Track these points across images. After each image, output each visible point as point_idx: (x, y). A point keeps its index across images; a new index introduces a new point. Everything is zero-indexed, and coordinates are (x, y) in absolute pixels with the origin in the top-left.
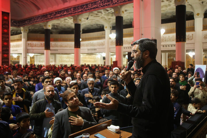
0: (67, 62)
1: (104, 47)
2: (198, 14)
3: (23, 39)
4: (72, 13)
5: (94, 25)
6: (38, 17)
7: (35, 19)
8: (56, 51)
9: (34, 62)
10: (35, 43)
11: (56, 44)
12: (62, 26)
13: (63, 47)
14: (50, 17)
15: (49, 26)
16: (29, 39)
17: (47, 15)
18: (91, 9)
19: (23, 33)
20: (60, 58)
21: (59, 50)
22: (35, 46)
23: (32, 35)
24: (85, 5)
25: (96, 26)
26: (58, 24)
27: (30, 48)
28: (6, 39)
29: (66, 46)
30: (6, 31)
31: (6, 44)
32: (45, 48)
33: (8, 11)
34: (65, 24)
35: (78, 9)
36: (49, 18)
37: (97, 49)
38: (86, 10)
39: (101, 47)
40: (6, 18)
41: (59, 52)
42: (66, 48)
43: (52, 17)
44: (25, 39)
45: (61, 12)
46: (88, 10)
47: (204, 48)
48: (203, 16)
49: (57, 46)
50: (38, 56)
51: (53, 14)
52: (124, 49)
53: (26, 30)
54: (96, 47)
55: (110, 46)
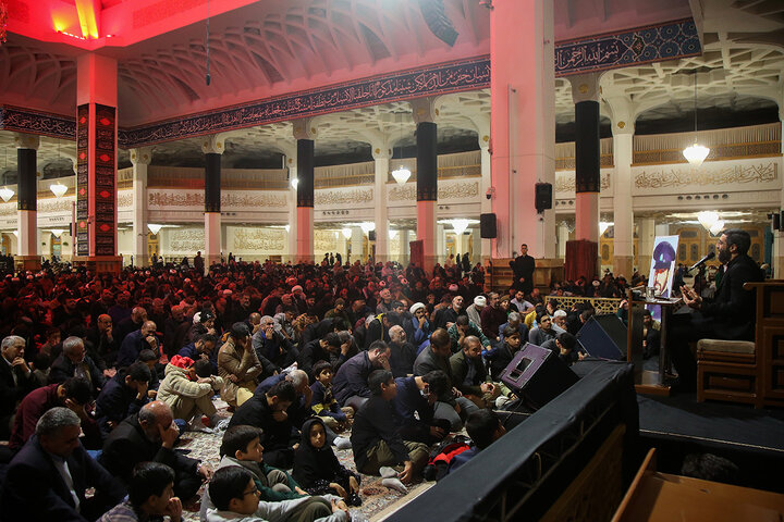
0: (256, 247)
1: (371, 204)
2: (621, 125)
3: (135, 183)
4: (296, 112)
5: (342, 143)
6: (192, 119)
7: (182, 127)
8: (231, 217)
9: (157, 248)
10: (169, 192)
11: (231, 196)
12: (247, 146)
13: (251, 204)
14: (230, 119)
15: (219, 145)
16: (152, 181)
17: (220, 115)
18: (354, 102)
19: (135, 165)
20: (238, 237)
21: (240, 214)
22: (172, 202)
23: (161, 170)
24: (335, 91)
25: (345, 146)
26: (238, 138)
27: (157, 207)
28: (106, 181)
29: (258, 204)
30: (105, 158)
31: (105, 194)
32: (206, 207)
33: (113, 104)
34: (260, 139)
35: (316, 101)
36: (228, 123)
37: (351, 212)
38: (339, 104)
39: (362, 205)
40: (105, 122)
41: (239, 218)
42: (259, 208)
43: (236, 119)
44: (141, 183)
45: (263, 107)
46: (345, 103)
47: (637, 209)
48: (633, 130)
49: (234, 203)
50: (170, 232)
51: (238, 114)
52: (440, 211)
53: (146, 156)
54: (346, 206)
55: (390, 203)
